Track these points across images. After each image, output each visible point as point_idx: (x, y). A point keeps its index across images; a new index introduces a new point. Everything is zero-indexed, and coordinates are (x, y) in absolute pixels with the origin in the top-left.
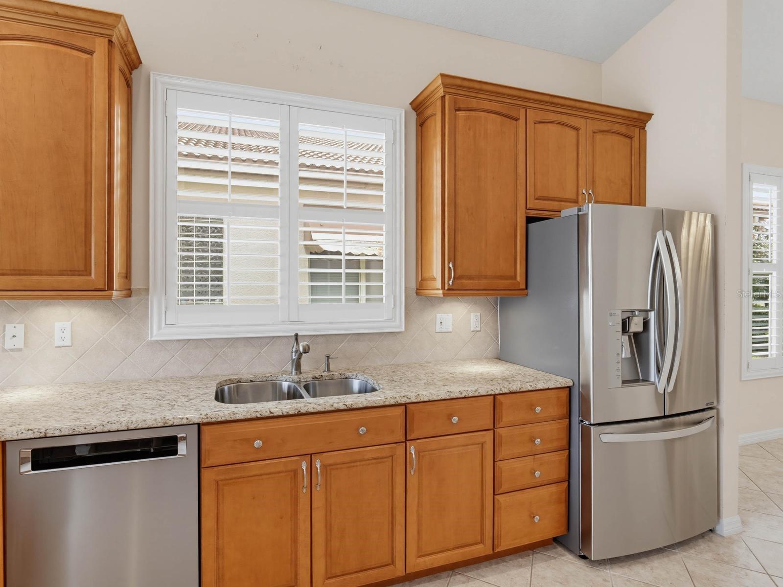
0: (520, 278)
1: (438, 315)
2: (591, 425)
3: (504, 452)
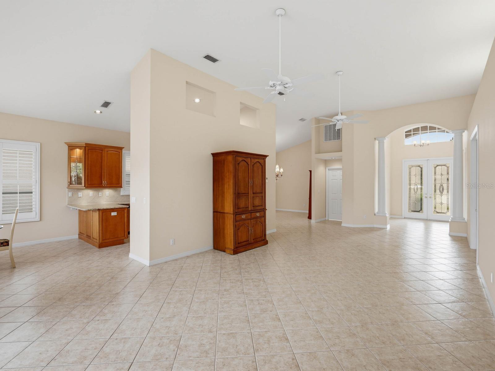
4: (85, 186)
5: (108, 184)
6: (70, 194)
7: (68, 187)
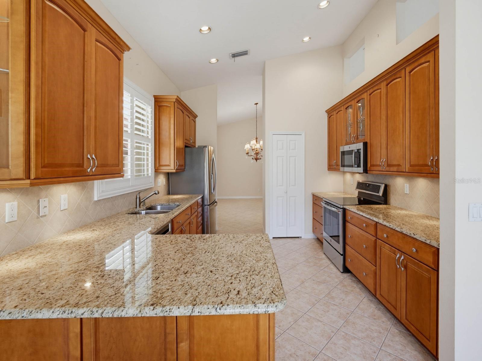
1: (159, 180)
2: (208, 205)
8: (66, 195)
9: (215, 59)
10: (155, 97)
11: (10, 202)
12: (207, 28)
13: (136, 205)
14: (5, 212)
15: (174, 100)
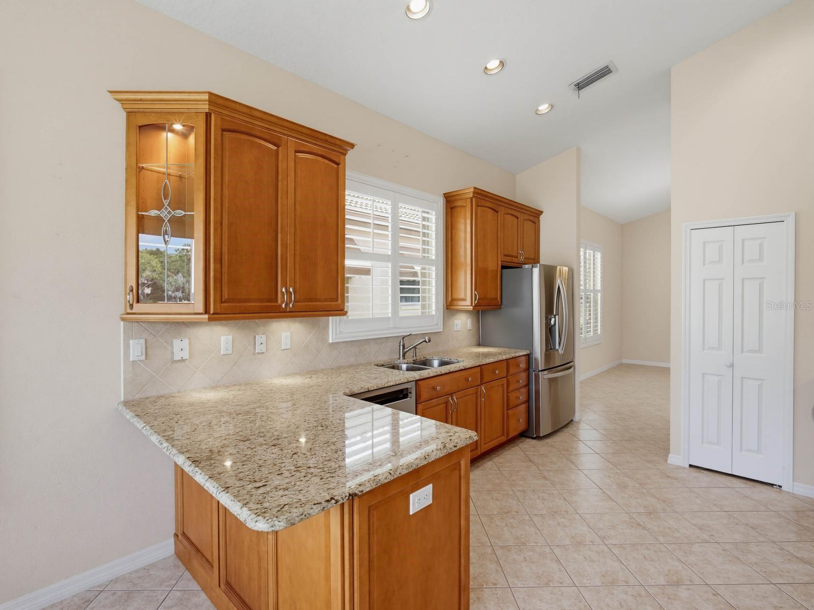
0: (499, 299)
1: (455, 321)
2: (539, 371)
3: (511, 388)
4: (207, 311)
5: (298, 297)
6: (136, 348)
7: (129, 317)
8: (289, 334)
9: (547, 105)
10: (447, 195)
11: (226, 335)
12: (496, 63)
13: (400, 356)
14: (220, 344)
15: (471, 195)
